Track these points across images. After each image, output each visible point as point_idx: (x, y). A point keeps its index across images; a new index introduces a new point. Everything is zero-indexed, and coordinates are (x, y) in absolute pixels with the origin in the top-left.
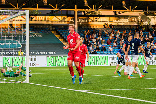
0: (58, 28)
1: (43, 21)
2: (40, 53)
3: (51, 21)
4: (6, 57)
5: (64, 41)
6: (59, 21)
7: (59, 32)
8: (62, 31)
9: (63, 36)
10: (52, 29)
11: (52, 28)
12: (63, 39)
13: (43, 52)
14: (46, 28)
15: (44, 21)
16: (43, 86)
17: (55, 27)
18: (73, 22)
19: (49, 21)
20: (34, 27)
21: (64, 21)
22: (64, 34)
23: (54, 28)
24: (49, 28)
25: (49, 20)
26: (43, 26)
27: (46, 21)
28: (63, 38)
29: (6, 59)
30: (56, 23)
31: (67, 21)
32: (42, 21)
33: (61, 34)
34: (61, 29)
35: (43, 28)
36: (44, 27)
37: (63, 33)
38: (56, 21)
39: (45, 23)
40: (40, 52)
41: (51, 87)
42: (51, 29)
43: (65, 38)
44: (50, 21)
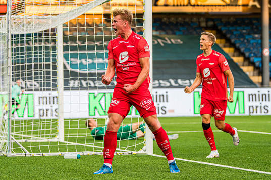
0: (221, 22)
1: (184, 5)
2: (176, 83)
3: (204, 6)
4: (96, 92)
5: (236, 54)
6: (224, 6)
7: (224, 32)
8: (231, 28)
9: (233, 41)
10: (207, 25)
11: (207, 22)
12: (232, 50)
13: (185, 80)
14: (192, 22)
15: (187, 5)
16: (187, 163)
17: (212, 20)
18: (258, 6)
19: (198, 5)
20: (163, 20)
21: (236, 5)
22: (235, 35)
23: (211, 23)
24: (200, 22)
25: (199, 3)
26: (184, 19)
27: (191, 5)
28: (232, 45)
29: (95, 97)
30: (216, 10)
31: (243, 5)
32: (181, 5)
33: (228, 36)
34: (227, 24)
35: (184, 22)
36: (187, 20)
37: (232, 33)
38: (216, 5)
39: (189, 9)
40: (177, 80)
41: (205, 165)
42: (203, 24)
43: (237, 45)
44: (201, 5)
